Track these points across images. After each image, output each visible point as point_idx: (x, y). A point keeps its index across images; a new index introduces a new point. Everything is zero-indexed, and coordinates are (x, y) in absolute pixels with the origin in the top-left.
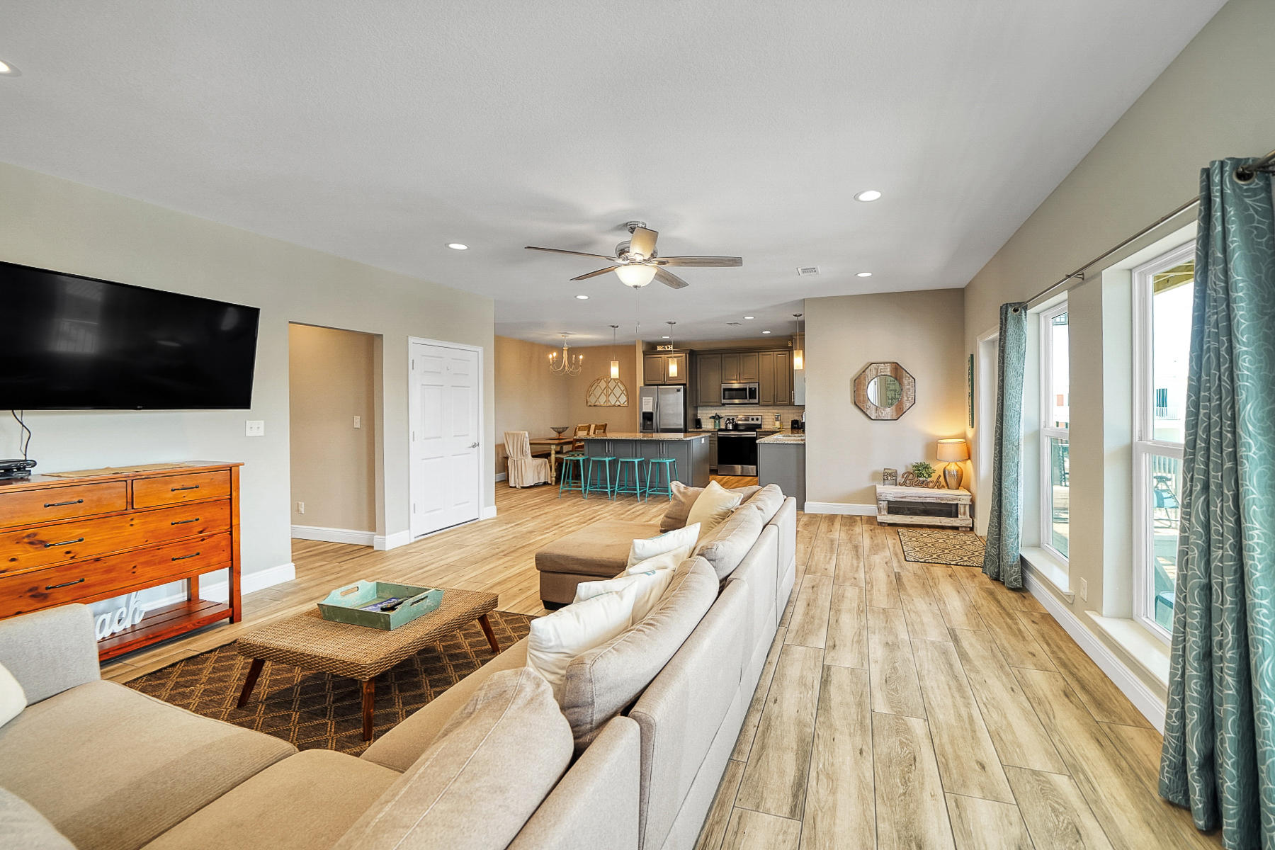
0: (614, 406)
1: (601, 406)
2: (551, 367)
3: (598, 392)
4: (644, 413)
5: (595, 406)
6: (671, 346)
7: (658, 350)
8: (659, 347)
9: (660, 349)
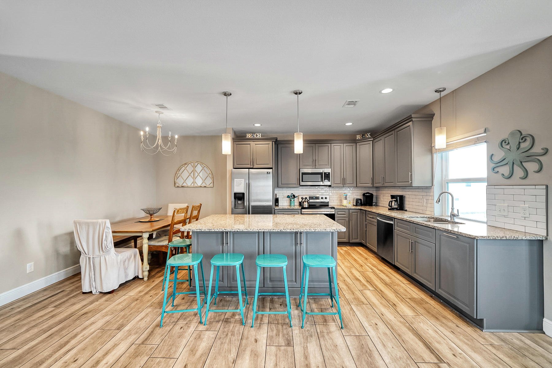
0: (201, 187)
1: (188, 187)
2: (142, 145)
3: (185, 174)
4: (235, 194)
5: (182, 187)
6: (259, 135)
7: (247, 137)
8: (248, 135)
9: (249, 137)
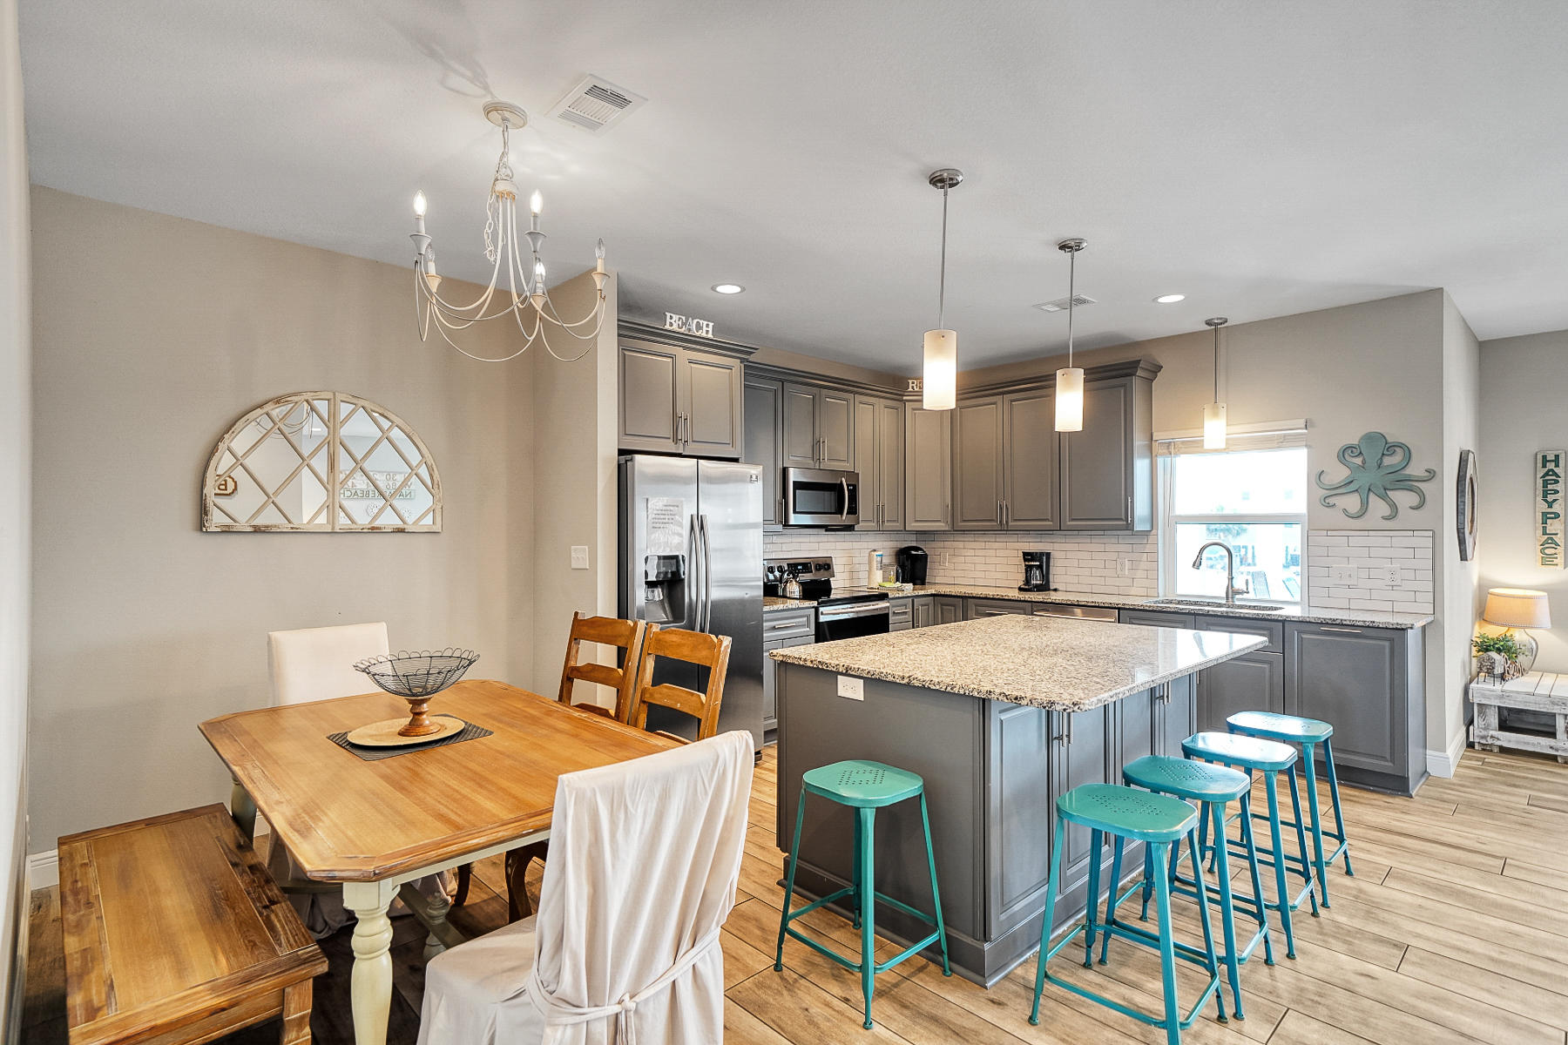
1: (291, 531)
6: (707, 326)
7: (667, 327)
8: (671, 318)
9: (675, 327)
